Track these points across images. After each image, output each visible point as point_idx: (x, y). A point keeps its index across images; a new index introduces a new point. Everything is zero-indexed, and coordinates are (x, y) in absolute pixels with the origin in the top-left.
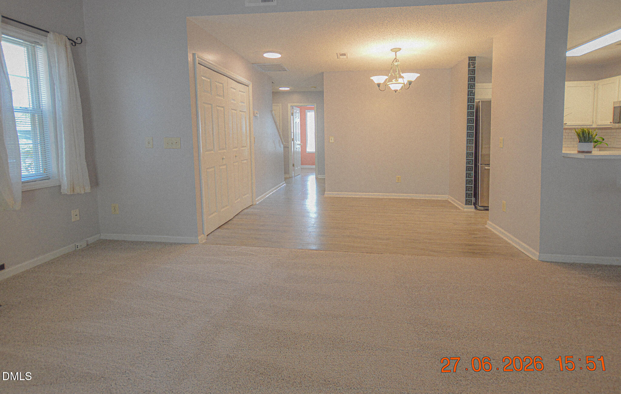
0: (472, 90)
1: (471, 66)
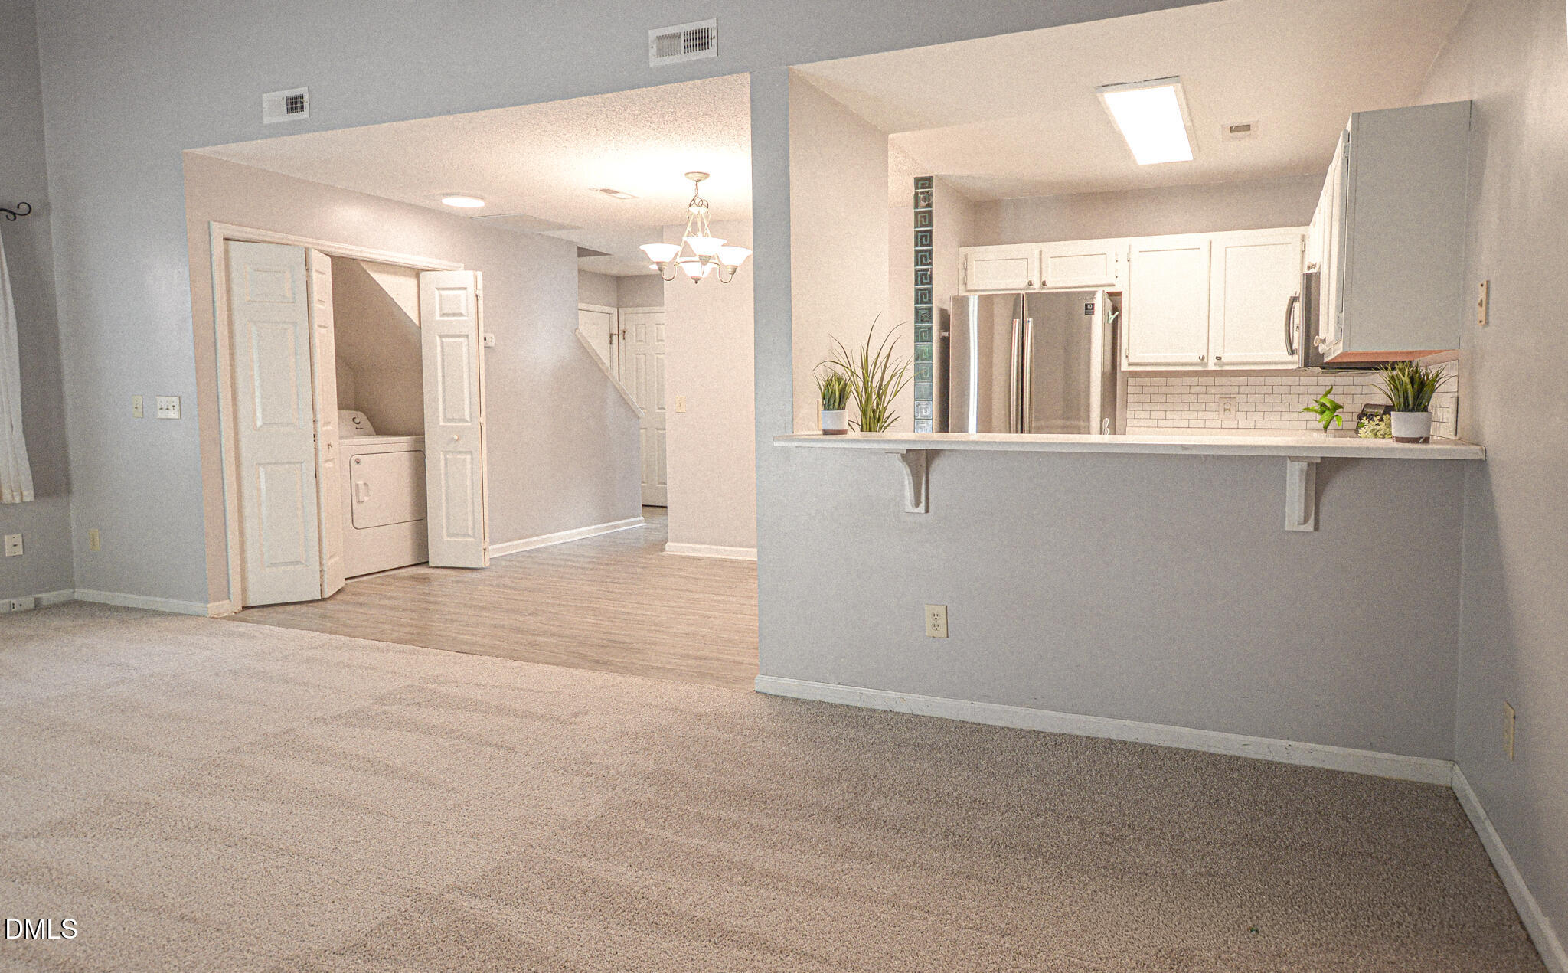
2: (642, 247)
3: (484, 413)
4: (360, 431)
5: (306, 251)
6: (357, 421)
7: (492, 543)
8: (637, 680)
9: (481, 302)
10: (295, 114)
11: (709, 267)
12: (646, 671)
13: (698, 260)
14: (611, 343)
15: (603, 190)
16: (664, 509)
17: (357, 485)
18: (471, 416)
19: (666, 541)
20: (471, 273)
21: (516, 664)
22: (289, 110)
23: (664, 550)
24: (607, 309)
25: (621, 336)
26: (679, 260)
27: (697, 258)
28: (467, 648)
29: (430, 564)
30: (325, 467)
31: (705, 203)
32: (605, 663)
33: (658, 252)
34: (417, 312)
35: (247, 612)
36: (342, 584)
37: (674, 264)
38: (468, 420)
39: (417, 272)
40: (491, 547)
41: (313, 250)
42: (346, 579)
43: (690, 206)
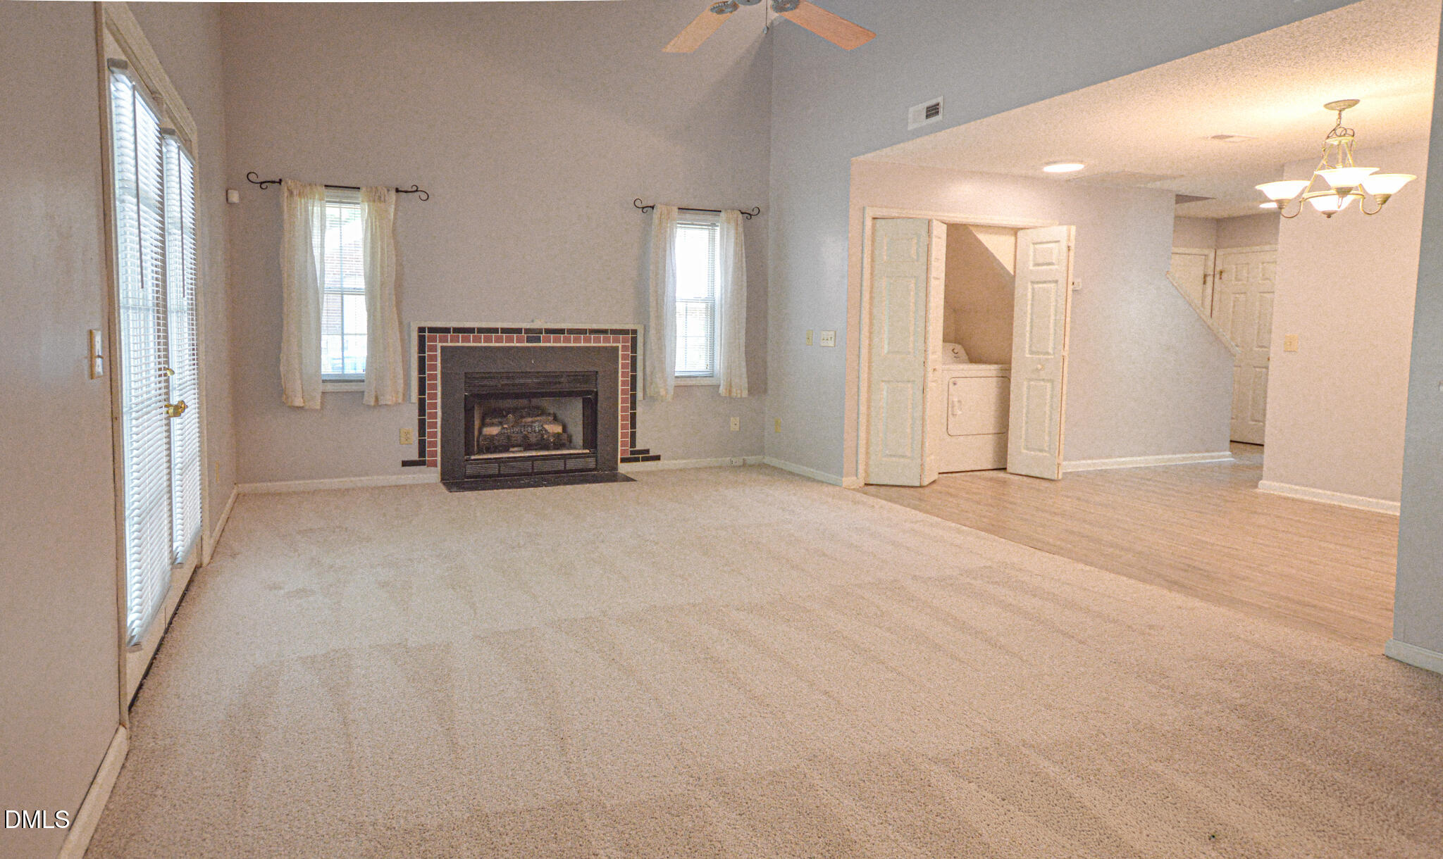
2: (1258, 187)
3: (1067, 347)
4: (957, 358)
5: (930, 222)
6: (956, 351)
7: (1065, 459)
8: (1223, 610)
9: (1072, 253)
10: (933, 118)
11: (1349, 199)
12: (1232, 602)
13: (1335, 193)
14: (1205, 283)
15: (1214, 137)
16: (1260, 447)
17: (953, 402)
18: (1054, 348)
19: (1260, 478)
20: (1065, 228)
21: (1088, 568)
22: (928, 116)
23: (1256, 487)
24: (1206, 252)
25: (1217, 276)
26: (1305, 195)
27: (1333, 191)
28: (1040, 545)
29: (1009, 470)
30: (931, 385)
31: (1350, 132)
32: (1183, 586)
33: (1276, 191)
34: (1013, 264)
35: (866, 488)
36: (935, 476)
37: (1300, 200)
38: (1052, 353)
39: (1015, 231)
40: (1064, 463)
41: (934, 221)
42: (940, 473)
43: (1328, 137)
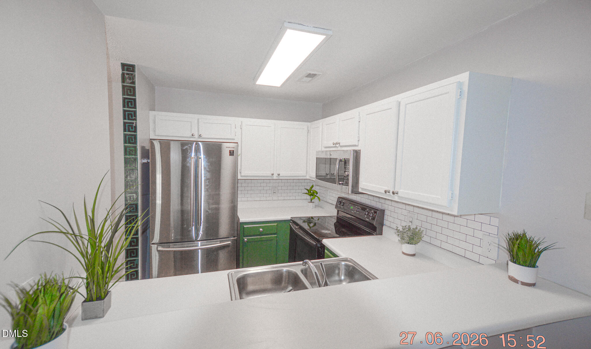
0: (132, 121)
1: (128, 80)
